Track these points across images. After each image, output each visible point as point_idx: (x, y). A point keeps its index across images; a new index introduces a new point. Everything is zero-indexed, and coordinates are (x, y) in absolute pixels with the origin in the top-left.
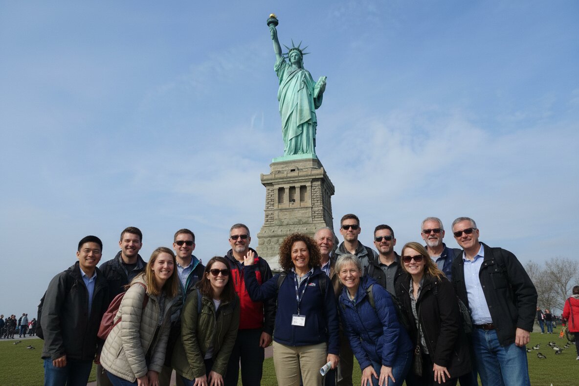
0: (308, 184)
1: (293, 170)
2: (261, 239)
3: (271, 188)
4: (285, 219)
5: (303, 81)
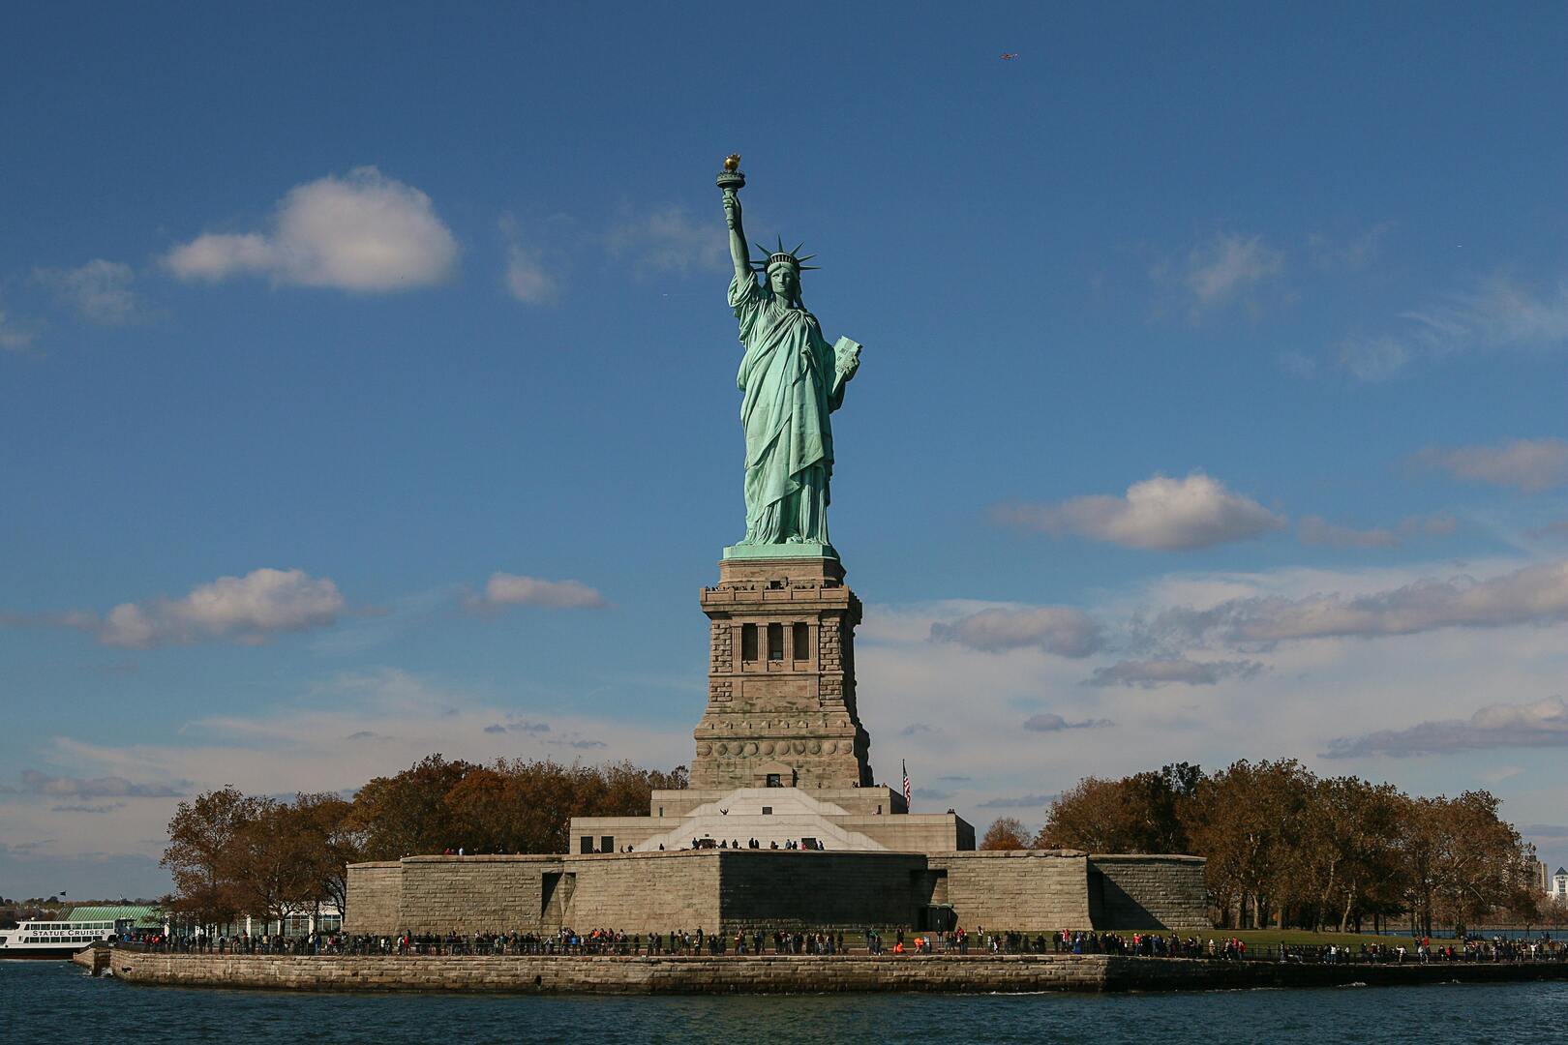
0: (812, 621)
1: (775, 585)
2: (701, 743)
3: (724, 623)
4: (757, 698)
5: (806, 353)
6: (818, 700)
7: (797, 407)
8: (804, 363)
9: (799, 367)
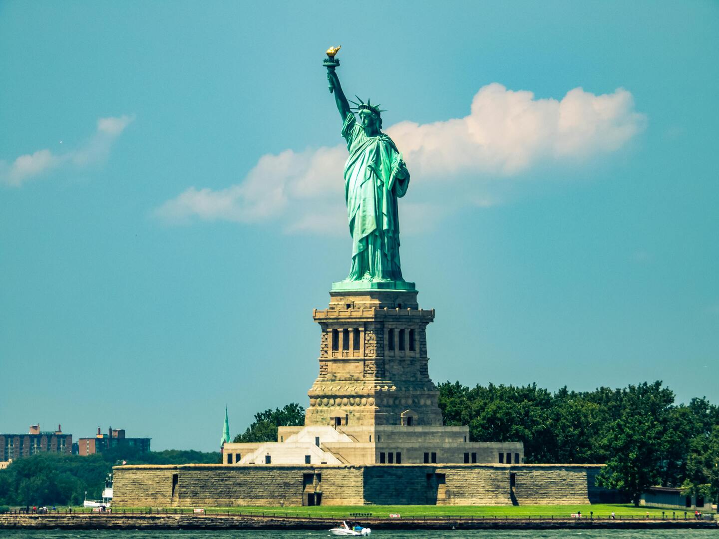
0: (362, 328)
1: (349, 306)
3: (326, 328)
4: (338, 373)
5: (369, 166)
6: (363, 374)
7: (362, 200)
8: (368, 173)
9: (365, 175)
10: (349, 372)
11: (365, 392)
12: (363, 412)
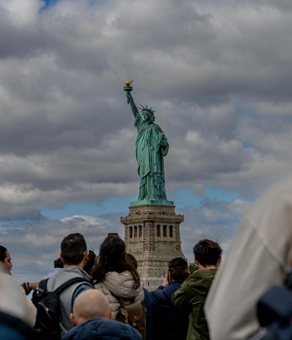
4: (132, 250)
5: (146, 139)
6: (143, 249)
7: (143, 157)
8: (146, 143)
9: (144, 144)
10: (137, 249)
11: (144, 259)
12: (142, 270)
